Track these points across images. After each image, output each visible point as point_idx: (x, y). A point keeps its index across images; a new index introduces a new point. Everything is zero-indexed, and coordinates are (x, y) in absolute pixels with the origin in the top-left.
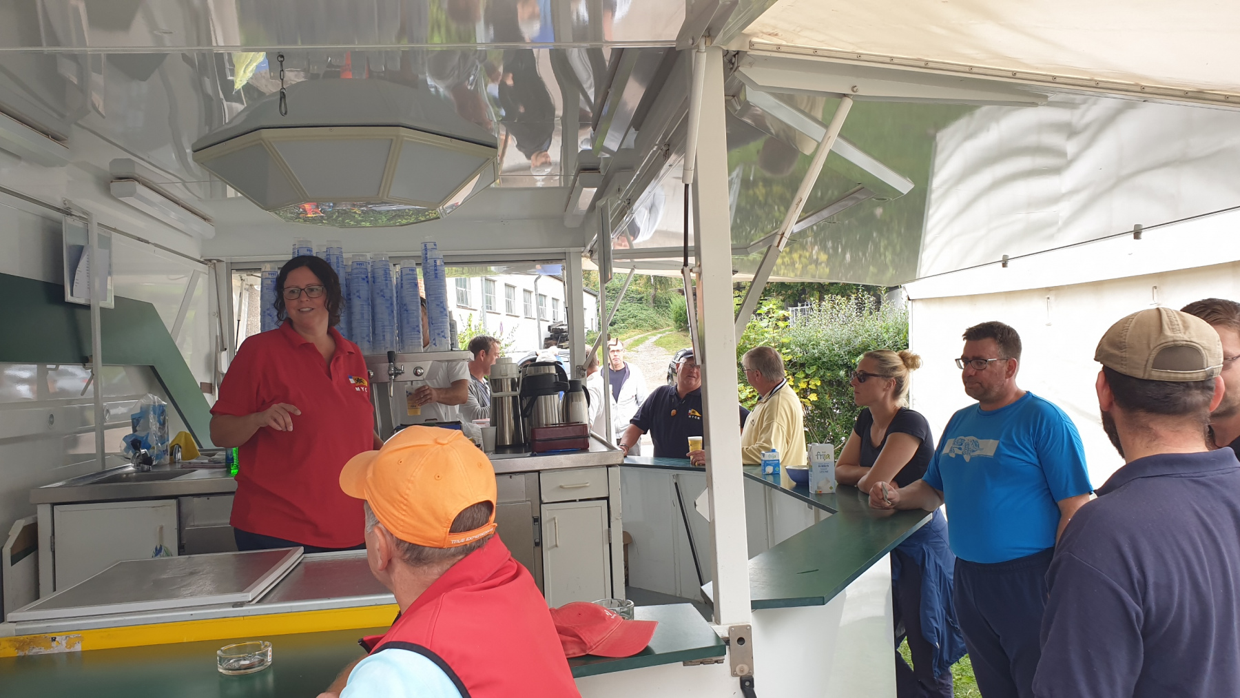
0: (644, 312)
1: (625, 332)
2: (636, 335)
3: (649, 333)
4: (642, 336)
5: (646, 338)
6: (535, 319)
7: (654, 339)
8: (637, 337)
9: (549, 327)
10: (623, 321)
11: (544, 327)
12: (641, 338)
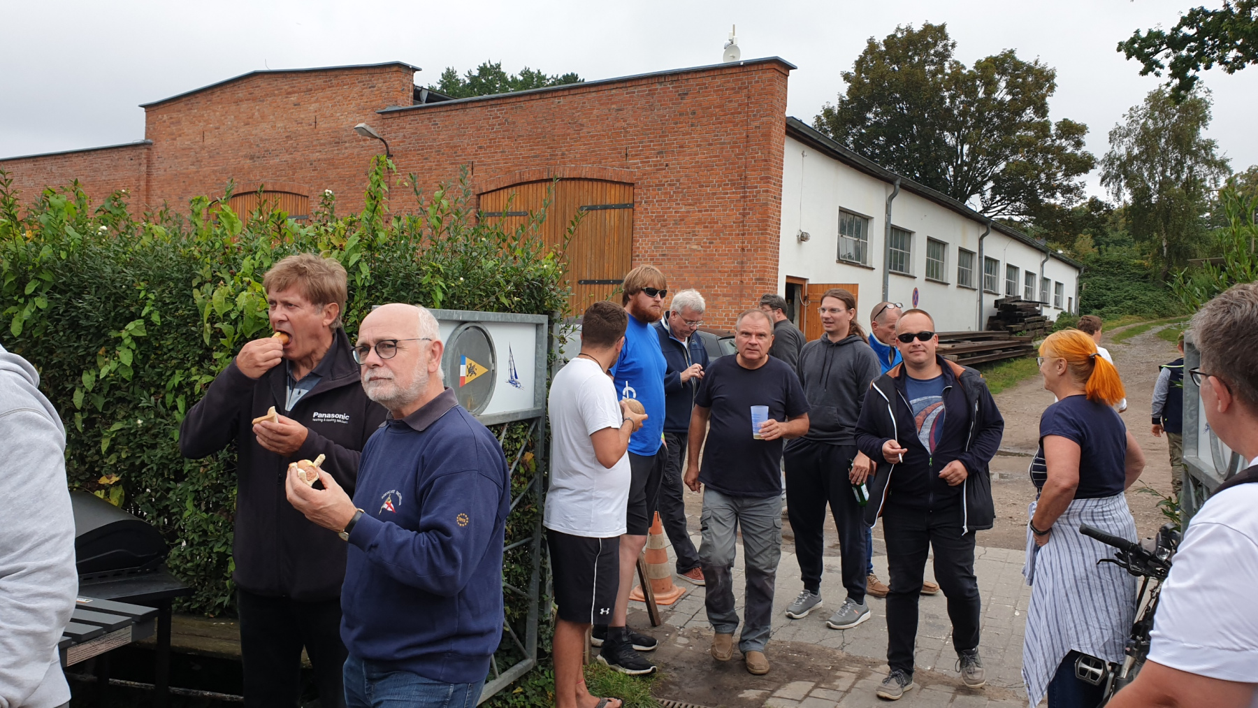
0: (1149, 294)
1: (1117, 318)
2: (1132, 322)
3: (1154, 321)
4: (1142, 324)
5: (1147, 328)
6: (975, 290)
7: (1159, 328)
8: (1132, 326)
9: (996, 302)
10: (1116, 303)
11: (989, 301)
12: (1140, 326)
